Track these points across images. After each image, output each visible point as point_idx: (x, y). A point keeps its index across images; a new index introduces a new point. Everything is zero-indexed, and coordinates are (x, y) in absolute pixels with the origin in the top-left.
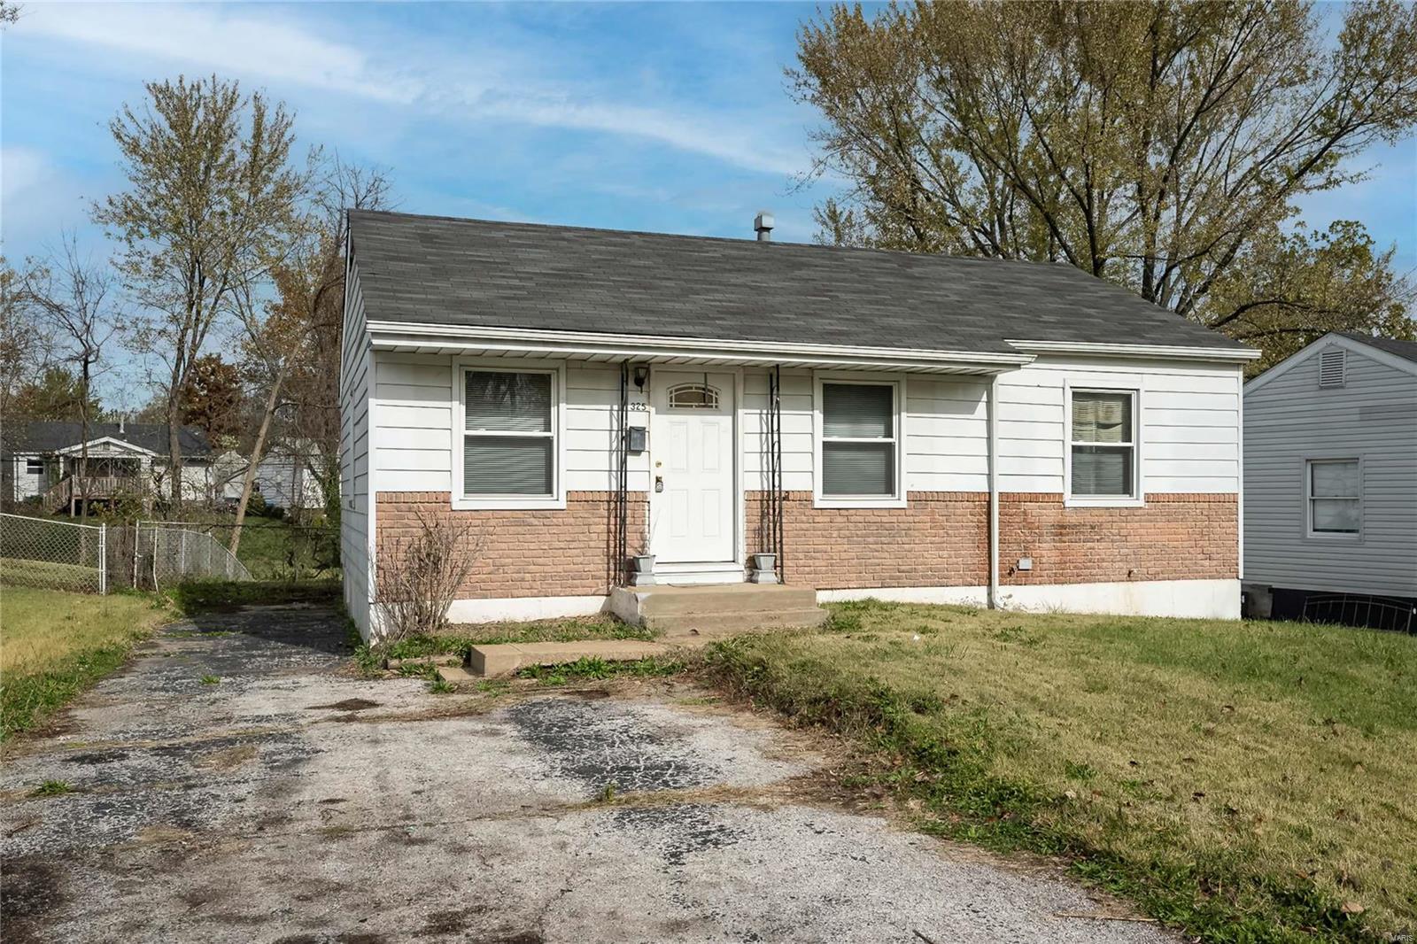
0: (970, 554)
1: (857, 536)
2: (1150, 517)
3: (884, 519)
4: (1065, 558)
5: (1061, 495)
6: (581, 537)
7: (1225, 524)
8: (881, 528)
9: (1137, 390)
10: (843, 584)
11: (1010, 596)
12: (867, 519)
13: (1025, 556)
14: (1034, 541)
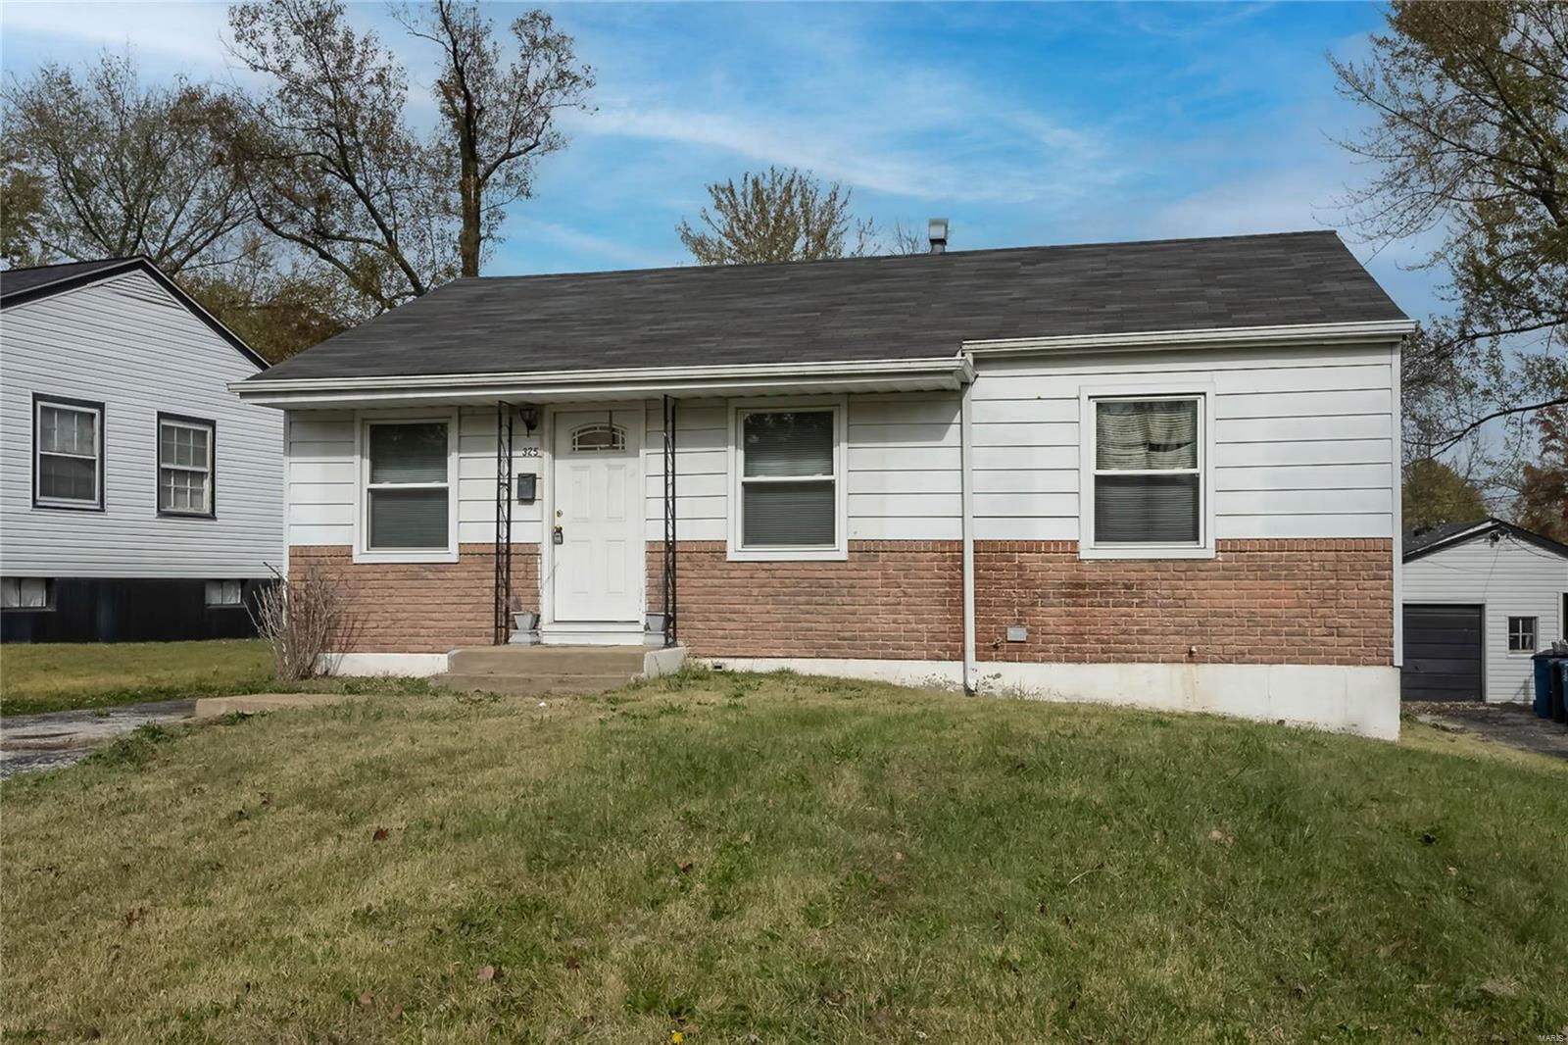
0: (935, 618)
1: (785, 595)
2: (1229, 574)
3: (818, 574)
4: (1082, 629)
5: (1075, 543)
6: (474, 592)
7: (1368, 584)
8: (817, 584)
9: (1204, 394)
10: (765, 652)
11: (998, 676)
12: (796, 574)
13: (1019, 623)
14: (1034, 604)
